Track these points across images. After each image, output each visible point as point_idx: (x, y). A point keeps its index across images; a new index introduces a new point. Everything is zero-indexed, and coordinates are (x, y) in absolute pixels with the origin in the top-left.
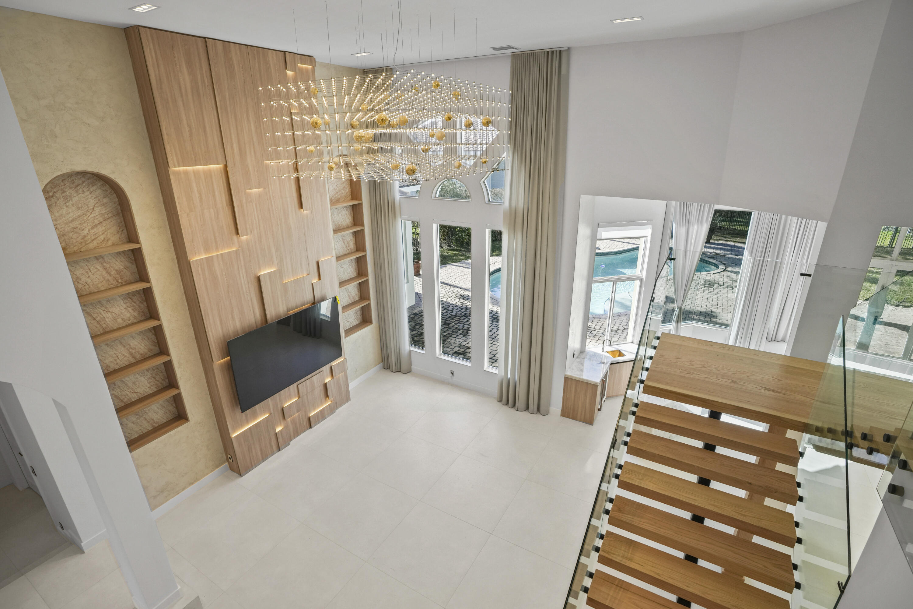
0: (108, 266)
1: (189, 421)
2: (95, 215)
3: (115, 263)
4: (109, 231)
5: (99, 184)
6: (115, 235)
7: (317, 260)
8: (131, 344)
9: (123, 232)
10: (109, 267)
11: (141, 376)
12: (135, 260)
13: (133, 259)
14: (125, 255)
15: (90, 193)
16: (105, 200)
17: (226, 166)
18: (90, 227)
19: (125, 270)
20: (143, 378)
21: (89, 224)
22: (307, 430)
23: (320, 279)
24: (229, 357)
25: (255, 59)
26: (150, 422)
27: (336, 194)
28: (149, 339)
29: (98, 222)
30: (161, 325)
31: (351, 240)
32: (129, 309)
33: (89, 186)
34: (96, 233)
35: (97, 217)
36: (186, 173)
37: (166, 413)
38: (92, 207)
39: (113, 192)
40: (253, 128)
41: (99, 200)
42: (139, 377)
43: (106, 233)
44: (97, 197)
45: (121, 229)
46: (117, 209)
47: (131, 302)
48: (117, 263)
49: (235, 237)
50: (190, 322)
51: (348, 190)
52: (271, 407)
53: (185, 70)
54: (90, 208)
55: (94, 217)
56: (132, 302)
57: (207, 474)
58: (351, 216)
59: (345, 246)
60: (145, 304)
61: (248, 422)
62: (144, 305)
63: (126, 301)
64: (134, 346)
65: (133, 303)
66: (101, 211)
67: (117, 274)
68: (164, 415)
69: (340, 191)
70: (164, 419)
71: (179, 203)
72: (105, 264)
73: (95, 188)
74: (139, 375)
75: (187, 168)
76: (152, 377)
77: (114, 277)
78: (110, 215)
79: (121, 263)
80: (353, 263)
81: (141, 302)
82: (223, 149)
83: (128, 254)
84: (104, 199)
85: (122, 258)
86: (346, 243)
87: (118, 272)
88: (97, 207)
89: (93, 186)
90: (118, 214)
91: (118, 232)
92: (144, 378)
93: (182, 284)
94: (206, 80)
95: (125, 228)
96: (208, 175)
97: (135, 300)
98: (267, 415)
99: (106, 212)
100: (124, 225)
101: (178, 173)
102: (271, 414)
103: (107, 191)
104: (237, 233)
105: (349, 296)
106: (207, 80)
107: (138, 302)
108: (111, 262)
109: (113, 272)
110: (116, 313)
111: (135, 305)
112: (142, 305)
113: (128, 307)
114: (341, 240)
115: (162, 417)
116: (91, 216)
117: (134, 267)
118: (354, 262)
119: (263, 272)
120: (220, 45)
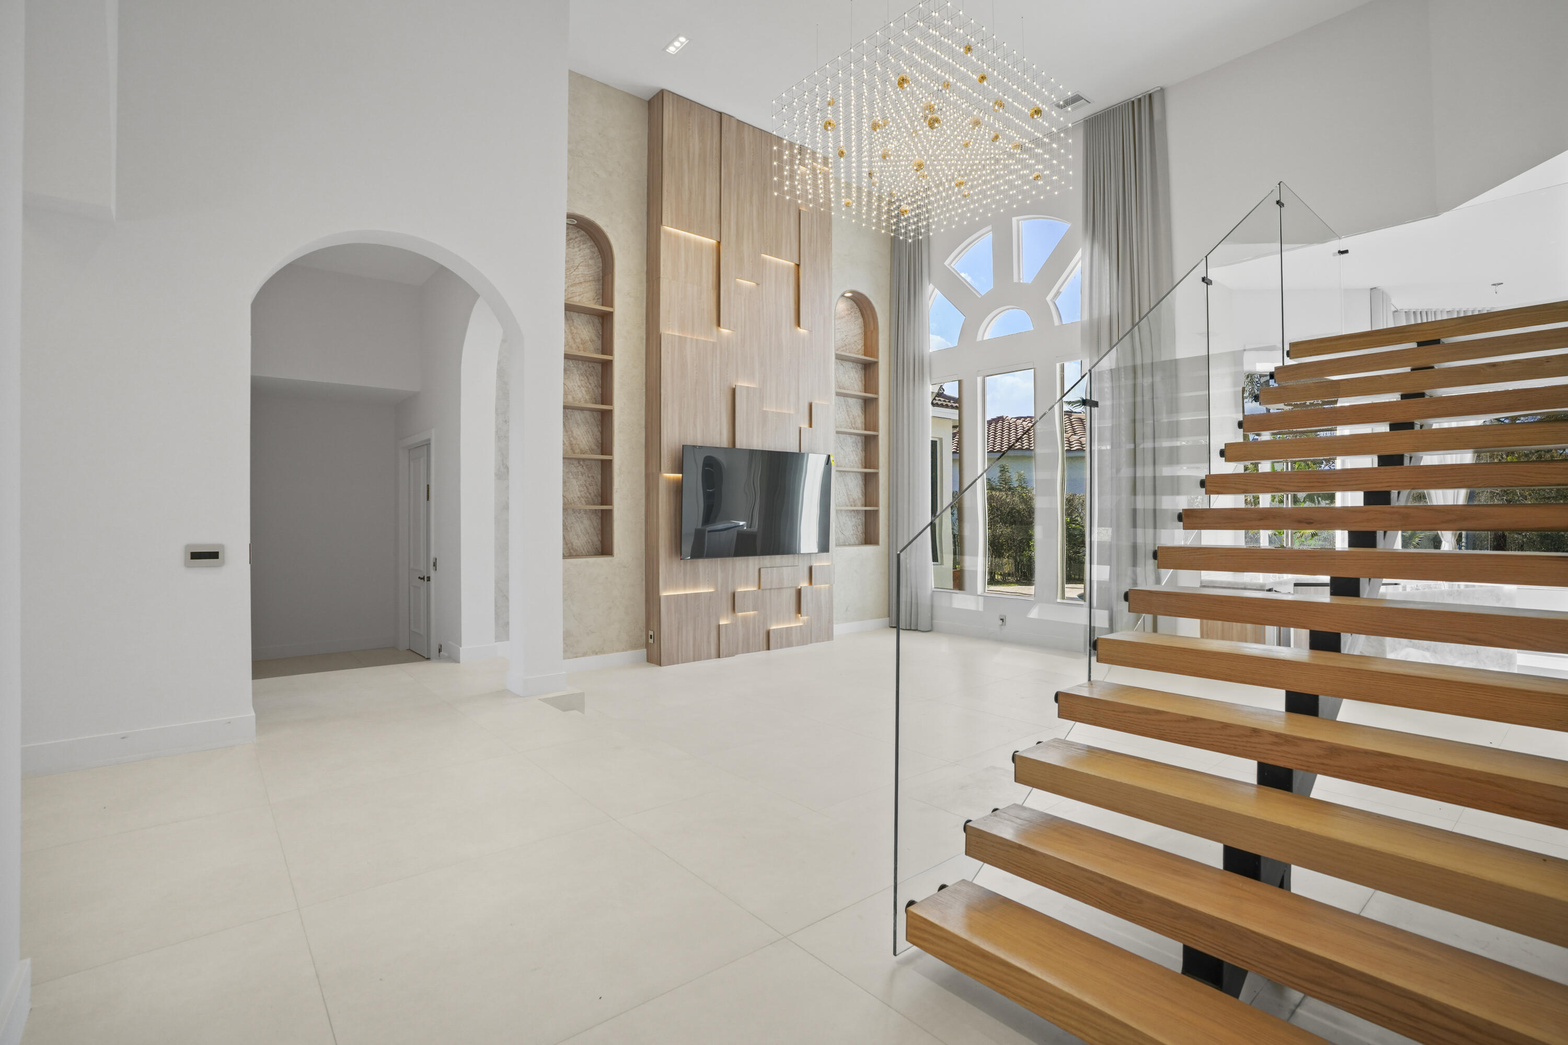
0: (575, 331)
1: (613, 556)
2: (577, 273)
3: (583, 331)
4: (585, 295)
5: (589, 244)
6: (590, 300)
7: (810, 401)
8: (574, 432)
9: (599, 300)
10: (576, 333)
11: (574, 478)
12: (603, 336)
13: (601, 333)
14: (594, 326)
15: (579, 251)
16: (591, 262)
17: (719, 243)
18: (570, 284)
19: (589, 343)
20: (575, 481)
21: (569, 281)
22: (763, 650)
23: (811, 426)
24: (681, 475)
25: (767, 145)
26: (569, 545)
27: (844, 346)
28: (593, 435)
29: (578, 282)
30: (612, 410)
31: (859, 416)
32: (582, 388)
33: (580, 243)
34: (573, 292)
35: (578, 276)
36: (677, 237)
37: (589, 542)
38: (577, 265)
39: (600, 256)
40: (755, 213)
41: (585, 259)
42: (572, 477)
43: (582, 296)
44: (584, 256)
45: (597, 297)
46: (599, 274)
47: (586, 381)
48: (584, 331)
49: (715, 327)
50: (643, 423)
51: (860, 347)
52: (720, 579)
53: (697, 136)
54: (575, 265)
55: (576, 275)
56: (588, 382)
57: (617, 651)
58: (862, 383)
59: (849, 421)
60: (600, 390)
61: (685, 587)
62: (598, 391)
63: (581, 378)
64: (576, 436)
65: (588, 384)
66: (584, 271)
67: (581, 344)
68: (585, 544)
69: (849, 344)
70: (584, 549)
71: (663, 265)
72: (573, 328)
73: (584, 246)
74: (573, 475)
75: (679, 231)
76: (585, 485)
77: (577, 346)
78: (591, 278)
79: (588, 334)
80: (858, 449)
81: (596, 386)
82: (719, 225)
83: (597, 327)
84: (589, 261)
85: (590, 328)
86: (851, 416)
87: (583, 342)
88: (582, 266)
89: (584, 244)
90: (599, 280)
91: (594, 299)
92: (577, 482)
93: (644, 372)
94: (714, 151)
95: (601, 297)
96: (699, 247)
97: (591, 382)
98: (712, 590)
99: (587, 274)
100: (601, 293)
101: (669, 234)
102: (717, 590)
103: (594, 253)
104: (719, 325)
105: (848, 495)
106: (716, 152)
107: (593, 385)
108: (579, 328)
109: (578, 340)
110: (569, 387)
111: (590, 387)
112: (597, 391)
113: (582, 385)
114: (845, 410)
115: (582, 546)
116: (574, 273)
117: (600, 342)
118: (860, 449)
119: (742, 384)
120: (734, 124)
